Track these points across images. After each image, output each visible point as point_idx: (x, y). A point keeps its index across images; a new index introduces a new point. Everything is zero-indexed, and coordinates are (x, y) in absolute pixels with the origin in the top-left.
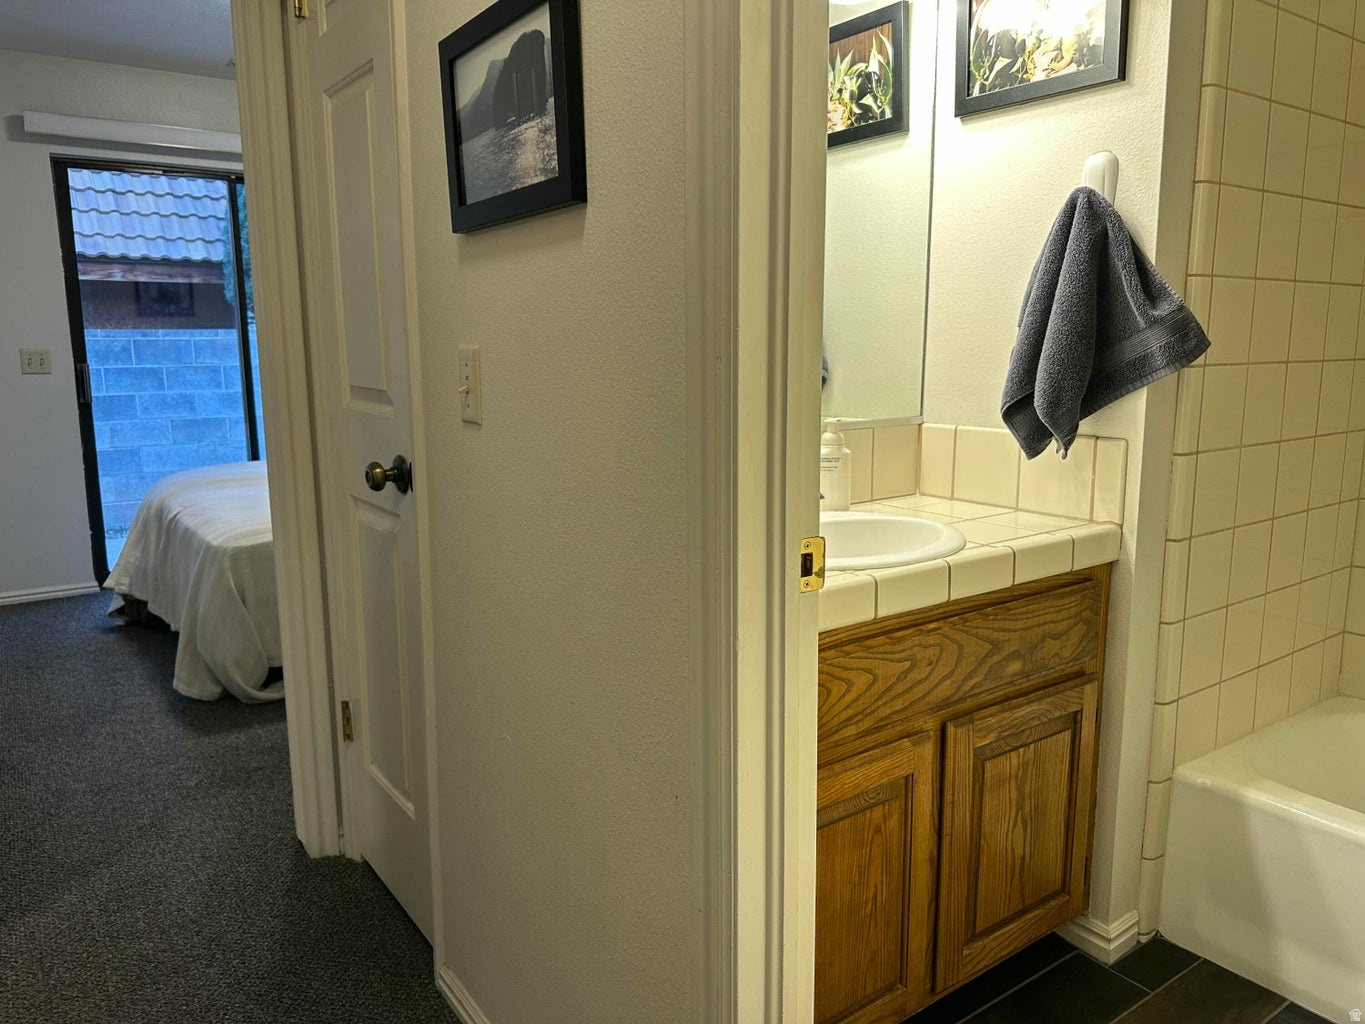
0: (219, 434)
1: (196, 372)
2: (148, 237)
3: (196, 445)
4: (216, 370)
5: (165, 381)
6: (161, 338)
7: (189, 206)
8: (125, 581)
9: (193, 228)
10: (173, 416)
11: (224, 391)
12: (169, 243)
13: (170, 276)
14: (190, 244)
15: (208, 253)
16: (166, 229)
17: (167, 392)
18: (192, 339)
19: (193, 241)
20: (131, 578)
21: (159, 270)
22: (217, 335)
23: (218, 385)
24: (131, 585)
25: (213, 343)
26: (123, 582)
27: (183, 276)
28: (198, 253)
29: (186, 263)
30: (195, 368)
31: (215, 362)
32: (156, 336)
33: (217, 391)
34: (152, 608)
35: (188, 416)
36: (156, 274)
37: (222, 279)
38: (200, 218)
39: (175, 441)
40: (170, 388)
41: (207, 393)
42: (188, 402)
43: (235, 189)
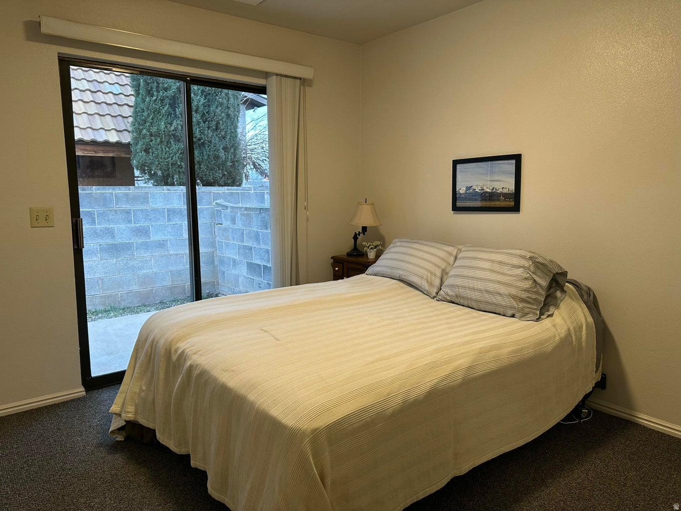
0: (129, 253)
1: (116, 213)
2: (81, 127)
3: (115, 260)
4: (128, 212)
5: (96, 220)
6: (94, 192)
7: (105, 110)
8: (131, 408)
9: (110, 123)
10: (101, 241)
11: (133, 225)
12: (94, 131)
13: (96, 152)
14: (108, 132)
15: (119, 138)
16: (92, 123)
17: (97, 226)
18: (114, 192)
19: (109, 130)
20: (136, 406)
21: (88, 148)
22: (129, 190)
23: (130, 222)
24: (136, 413)
25: (127, 195)
26: (129, 410)
27: (104, 152)
28: (113, 138)
29: (106, 144)
30: (115, 211)
31: (128, 207)
32: (91, 190)
33: (129, 225)
34: (162, 438)
35: (110, 241)
36: (87, 151)
37: (129, 154)
38: (112, 116)
39: (101, 257)
40: (99, 224)
41: (123, 226)
42: (111, 233)
43: (190, 88)
